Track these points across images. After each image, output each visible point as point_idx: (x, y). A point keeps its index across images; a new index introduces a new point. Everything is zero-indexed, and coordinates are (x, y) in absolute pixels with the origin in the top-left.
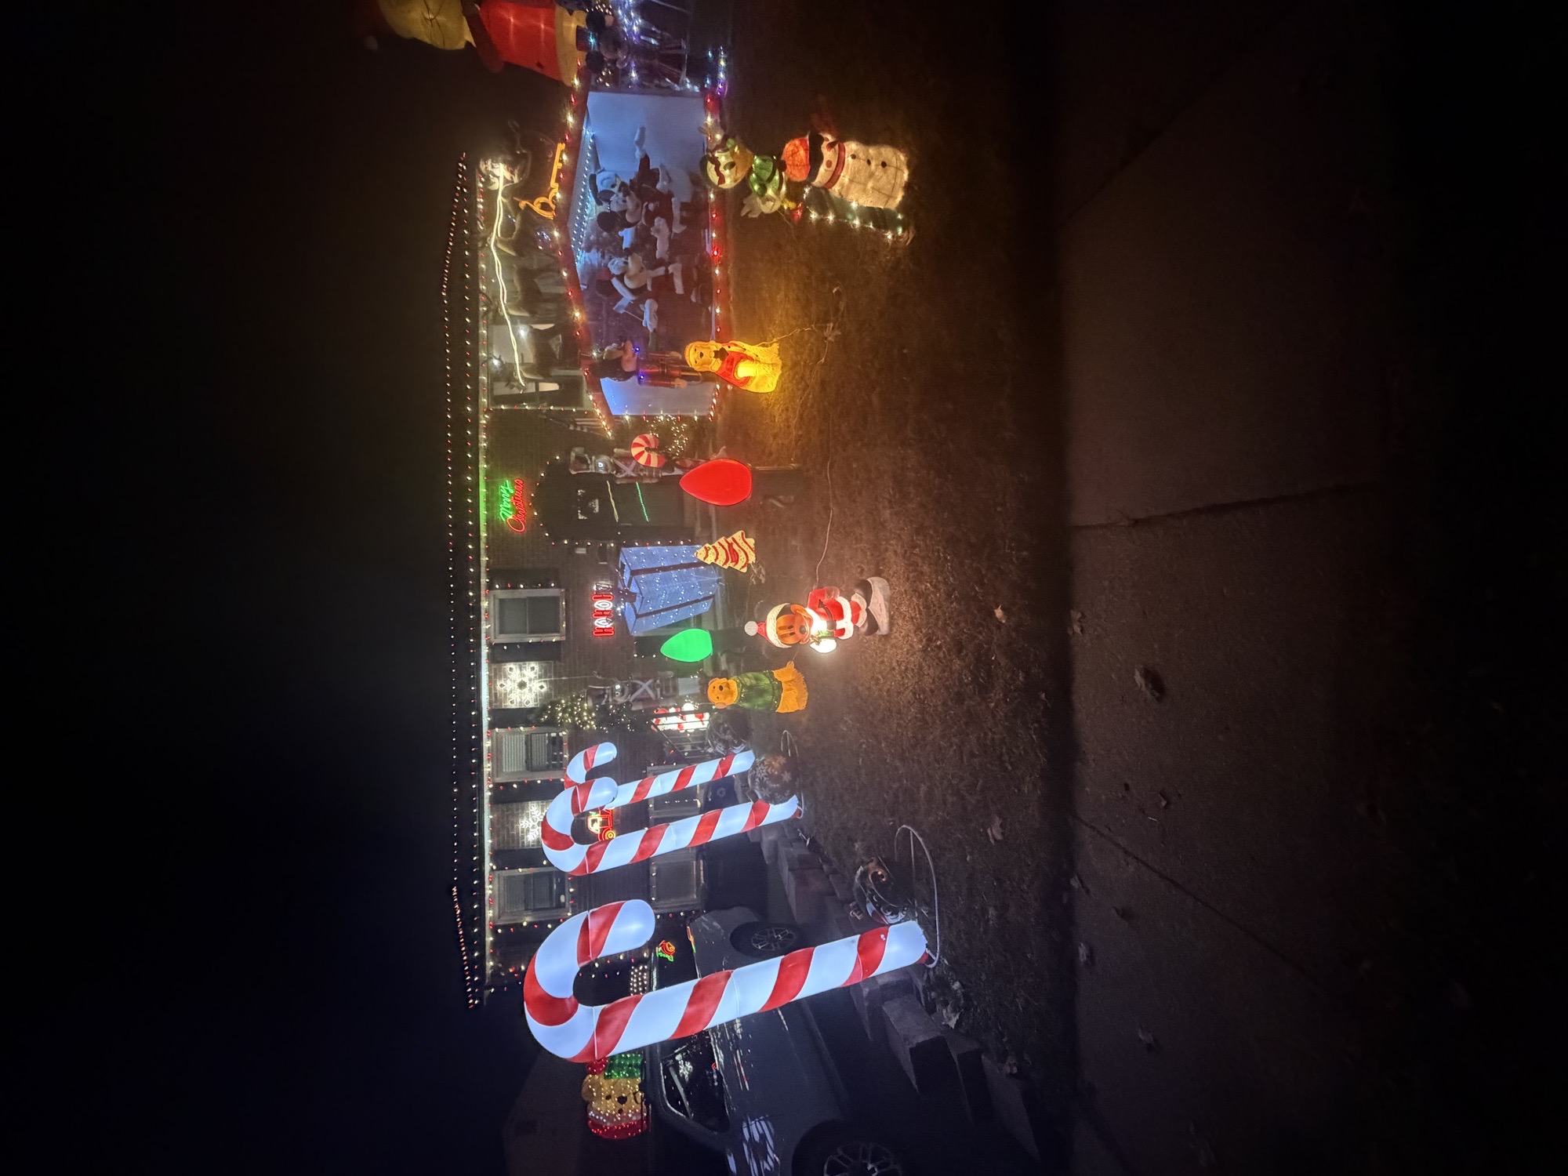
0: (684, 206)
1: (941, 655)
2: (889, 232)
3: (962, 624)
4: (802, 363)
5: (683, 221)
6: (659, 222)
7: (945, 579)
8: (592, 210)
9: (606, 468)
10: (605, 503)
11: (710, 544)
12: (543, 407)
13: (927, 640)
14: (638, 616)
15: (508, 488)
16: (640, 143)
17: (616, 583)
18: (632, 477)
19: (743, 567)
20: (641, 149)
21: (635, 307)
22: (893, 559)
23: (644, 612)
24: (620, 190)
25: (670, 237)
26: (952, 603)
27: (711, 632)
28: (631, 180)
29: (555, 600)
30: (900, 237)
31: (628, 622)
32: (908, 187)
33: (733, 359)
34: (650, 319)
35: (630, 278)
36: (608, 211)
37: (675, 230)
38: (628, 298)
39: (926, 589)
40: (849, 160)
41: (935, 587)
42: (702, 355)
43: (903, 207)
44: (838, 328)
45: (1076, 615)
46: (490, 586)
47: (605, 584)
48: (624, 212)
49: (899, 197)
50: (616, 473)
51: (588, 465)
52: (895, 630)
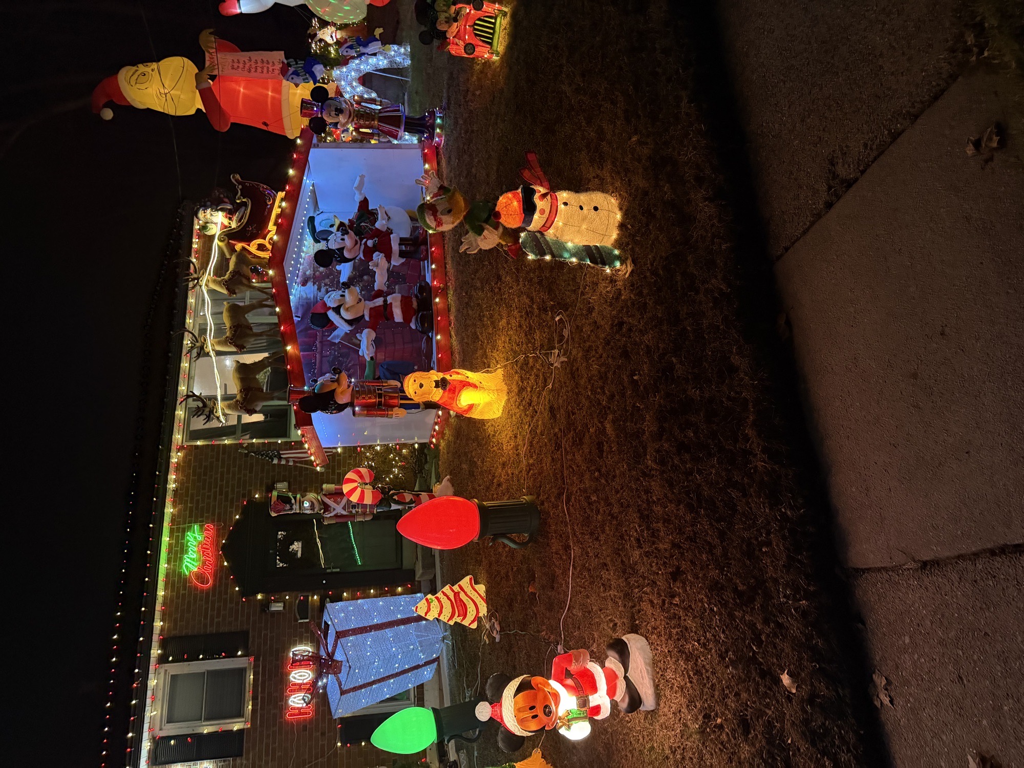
0: (402, 241)
1: (724, 737)
2: (607, 267)
3: (744, 695)
4: (529, 389)
5: (402, 254)
6: (378, 257)
7: (714, 636)
8: (309, 247)
9: (312, 506)
10: (309, 546)
11: (433, 595)
12: (246, 440)
13: (704, 717)
14: (343, 693)
15: (196, 535)
16: (360, 188)
17: (318, 649)
18: (342, 516)
19: (473, 622)
20: (361, 194)
21: (350, 336)
22: (650, 611)
23: (352, 686)
24: (338, 230)
25: (388, 270)
26: (727, 667)
27: (435, 711)
28: (349, 220)
29: (242, 672)
30: (619, 270)
31: (331, 700)
32: (622, 226)
33: (455, 388)
34: (368, 349)
35: (347, 310)
36: (325, 249)
37: (393, 263)
38: (343, 328)
39: (694, 650)
40: (561, 207)
41: (704, 646)
42: (421, 386)
43: (618, 244)
44: (564, 355)
45: (880, 681)
46: (162, 660)
47: (303, 649)
48: (341, 250)
49: (614, 235)
50: (324, 513)
51: (291, 505)
52: (662, 705)
